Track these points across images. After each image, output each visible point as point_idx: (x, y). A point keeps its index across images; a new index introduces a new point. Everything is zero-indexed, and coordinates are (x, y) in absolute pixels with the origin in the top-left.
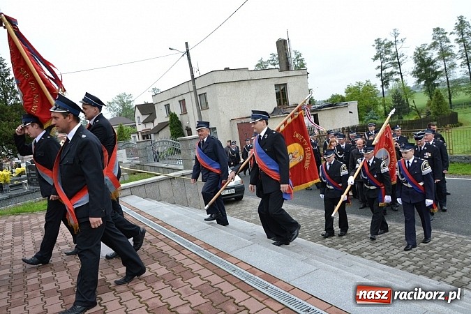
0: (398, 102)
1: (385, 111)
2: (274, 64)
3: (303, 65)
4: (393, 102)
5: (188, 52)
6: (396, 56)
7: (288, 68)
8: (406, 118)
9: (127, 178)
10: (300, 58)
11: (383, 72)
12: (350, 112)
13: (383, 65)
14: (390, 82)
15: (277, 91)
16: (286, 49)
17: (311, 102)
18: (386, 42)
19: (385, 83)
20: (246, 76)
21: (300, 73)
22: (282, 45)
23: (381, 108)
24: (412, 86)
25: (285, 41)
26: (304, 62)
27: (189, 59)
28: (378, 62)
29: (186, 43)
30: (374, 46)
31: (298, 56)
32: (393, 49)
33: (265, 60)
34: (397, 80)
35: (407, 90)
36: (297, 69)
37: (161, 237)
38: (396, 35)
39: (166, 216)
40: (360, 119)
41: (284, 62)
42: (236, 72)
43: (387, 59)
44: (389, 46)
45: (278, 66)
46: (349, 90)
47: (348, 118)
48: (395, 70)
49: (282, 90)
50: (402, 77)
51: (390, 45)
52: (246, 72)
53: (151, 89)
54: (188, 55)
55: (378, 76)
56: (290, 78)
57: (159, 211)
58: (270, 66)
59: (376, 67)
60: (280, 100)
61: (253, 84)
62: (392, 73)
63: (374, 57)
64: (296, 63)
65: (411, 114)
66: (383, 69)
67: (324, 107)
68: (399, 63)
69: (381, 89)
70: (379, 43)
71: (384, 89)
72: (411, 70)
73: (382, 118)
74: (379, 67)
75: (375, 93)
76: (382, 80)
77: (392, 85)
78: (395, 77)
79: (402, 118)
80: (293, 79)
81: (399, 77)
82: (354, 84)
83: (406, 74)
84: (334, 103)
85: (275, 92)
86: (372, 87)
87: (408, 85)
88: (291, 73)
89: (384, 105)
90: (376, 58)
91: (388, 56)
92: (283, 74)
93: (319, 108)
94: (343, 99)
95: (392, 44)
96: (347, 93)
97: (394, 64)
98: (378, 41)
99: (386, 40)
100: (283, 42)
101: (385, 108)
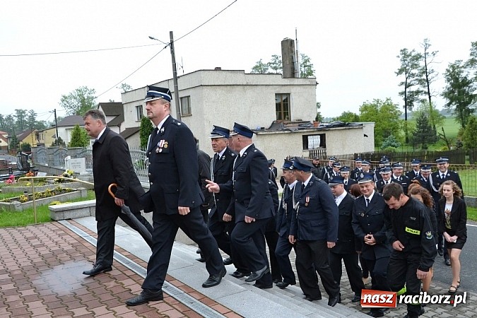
0: (424, 127)
1: (407, 138)
2: (275, 68)
3: (310, 73)
4: (417, 127)
5: (172, 43)
6: (425, 71)
7: (293, 75)
8: (432, 149)
9: (85, 194)
10: (308, 64)
11: (408, 90)
12: (365, 135)
13: (408, 81)
14: (414, 103)
15: (278, 102)
16: (292, 52)
17: (318, 118)
18: (413, 54)
19: (409, 103)
20: (240, 79)
21: (307, 82)
22: (288, 46)
23: (402, 133)
24: (440, 110)
25: (292, 42)
26: (312, 69)
27: (173, 53)
28: (403, 77)
29: (171, 33)
30: (398, 57)
31: (306, 62)
32: (421, 63)
33: (265, 62)
34: (423, 101)
35: (435, 115)
36: (305, 76)
37: (129, 273)
38: (427, 46)
39: (135, 246)
40: (376, 145)
41: (289, 67)
42: (229, 74)
43: (413, 75)
44: (417, 59)
45: (280, 71)
46: (365, 108)
47: (362, 142)
48: (421, 89)
49: (284, 101)
50: (430, 97)
51: (418, 57)
52: (242, 75)
53: (120, 85)
54: (172, 48)
55: (401, 94)
56: (295, 88)
57: (126, 240)
58: (270, 70)
59: (399, 83)
60: (280, 113)
61: (249, 91)
62: (418, 92)
63: (398, 71)
64: (303, 69)
65: (438, 144)
66: (407, 86)
67: (334, 126)
68: (427, 81)
69: (403, 110)
70: (405, 54)
71: (408, 110)
72: (442, 91)
73: (402, 145)
74: (402, 83)
75: (396, 115)
76: (405, 100)
77: (417, 106)
78: (421, 97)
79: (427, 148)
80: (298, 88)
81: (427, 97)
82: (371, 101)
83: (434, 94)
84: (346, 123)
85: (274, 102)
86: (393, 107)
87: (436, 108)
88: (296, 81)
89: (406, 131)
90: (400, 71)
91: (415, 71)
92: (287, 81)
93: (327, 127)
94: (356, 119)
95: (421, 56)
96: (362, 111)
97: (421, 82)
98: (403, 51)
99: (414, 51)
100: (289, 43)
101: (406, 134)
